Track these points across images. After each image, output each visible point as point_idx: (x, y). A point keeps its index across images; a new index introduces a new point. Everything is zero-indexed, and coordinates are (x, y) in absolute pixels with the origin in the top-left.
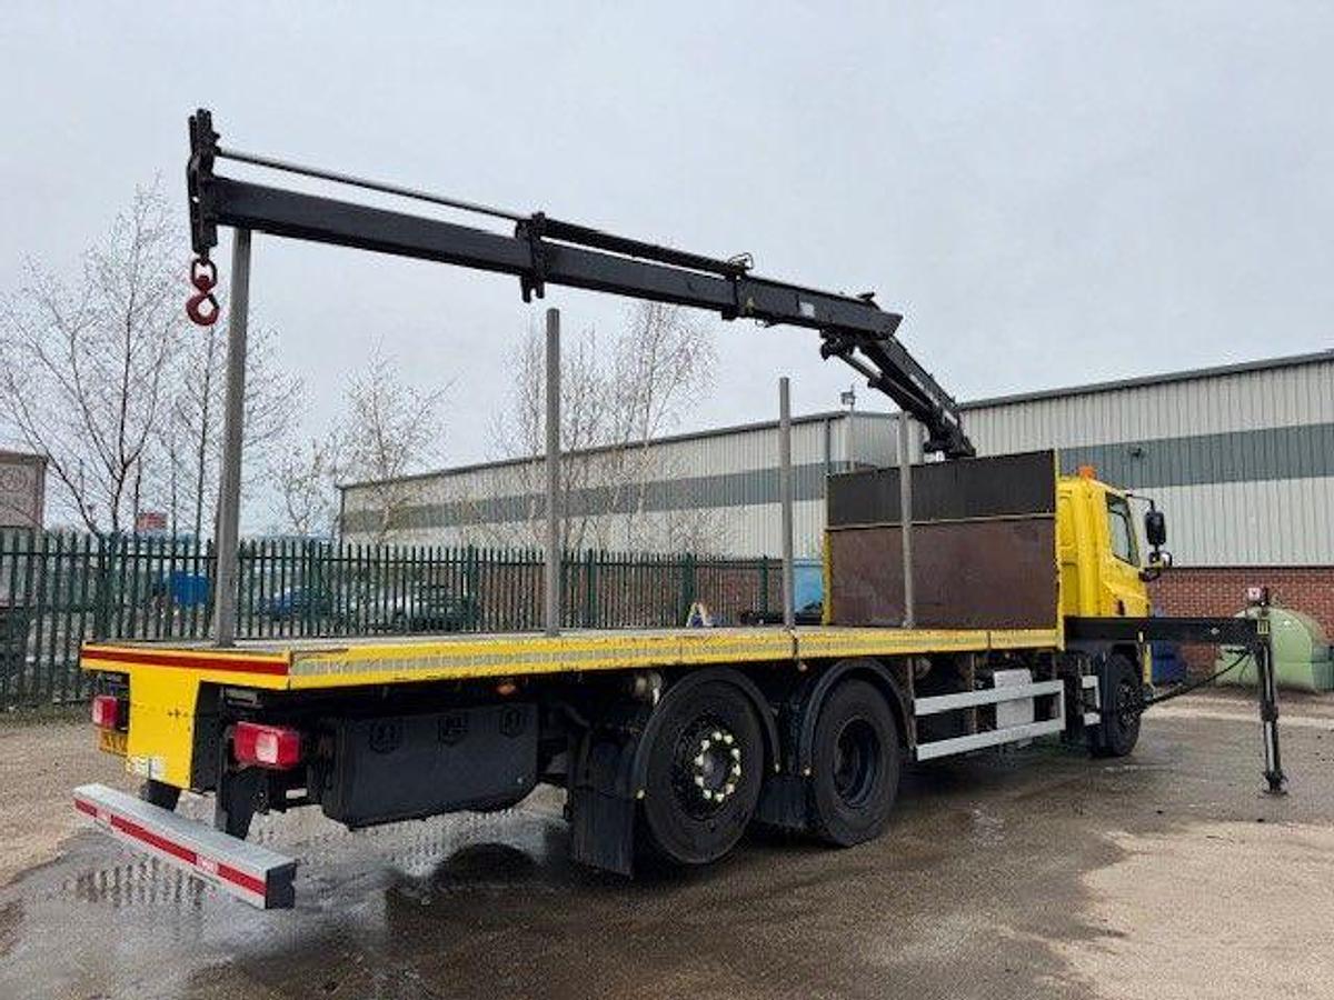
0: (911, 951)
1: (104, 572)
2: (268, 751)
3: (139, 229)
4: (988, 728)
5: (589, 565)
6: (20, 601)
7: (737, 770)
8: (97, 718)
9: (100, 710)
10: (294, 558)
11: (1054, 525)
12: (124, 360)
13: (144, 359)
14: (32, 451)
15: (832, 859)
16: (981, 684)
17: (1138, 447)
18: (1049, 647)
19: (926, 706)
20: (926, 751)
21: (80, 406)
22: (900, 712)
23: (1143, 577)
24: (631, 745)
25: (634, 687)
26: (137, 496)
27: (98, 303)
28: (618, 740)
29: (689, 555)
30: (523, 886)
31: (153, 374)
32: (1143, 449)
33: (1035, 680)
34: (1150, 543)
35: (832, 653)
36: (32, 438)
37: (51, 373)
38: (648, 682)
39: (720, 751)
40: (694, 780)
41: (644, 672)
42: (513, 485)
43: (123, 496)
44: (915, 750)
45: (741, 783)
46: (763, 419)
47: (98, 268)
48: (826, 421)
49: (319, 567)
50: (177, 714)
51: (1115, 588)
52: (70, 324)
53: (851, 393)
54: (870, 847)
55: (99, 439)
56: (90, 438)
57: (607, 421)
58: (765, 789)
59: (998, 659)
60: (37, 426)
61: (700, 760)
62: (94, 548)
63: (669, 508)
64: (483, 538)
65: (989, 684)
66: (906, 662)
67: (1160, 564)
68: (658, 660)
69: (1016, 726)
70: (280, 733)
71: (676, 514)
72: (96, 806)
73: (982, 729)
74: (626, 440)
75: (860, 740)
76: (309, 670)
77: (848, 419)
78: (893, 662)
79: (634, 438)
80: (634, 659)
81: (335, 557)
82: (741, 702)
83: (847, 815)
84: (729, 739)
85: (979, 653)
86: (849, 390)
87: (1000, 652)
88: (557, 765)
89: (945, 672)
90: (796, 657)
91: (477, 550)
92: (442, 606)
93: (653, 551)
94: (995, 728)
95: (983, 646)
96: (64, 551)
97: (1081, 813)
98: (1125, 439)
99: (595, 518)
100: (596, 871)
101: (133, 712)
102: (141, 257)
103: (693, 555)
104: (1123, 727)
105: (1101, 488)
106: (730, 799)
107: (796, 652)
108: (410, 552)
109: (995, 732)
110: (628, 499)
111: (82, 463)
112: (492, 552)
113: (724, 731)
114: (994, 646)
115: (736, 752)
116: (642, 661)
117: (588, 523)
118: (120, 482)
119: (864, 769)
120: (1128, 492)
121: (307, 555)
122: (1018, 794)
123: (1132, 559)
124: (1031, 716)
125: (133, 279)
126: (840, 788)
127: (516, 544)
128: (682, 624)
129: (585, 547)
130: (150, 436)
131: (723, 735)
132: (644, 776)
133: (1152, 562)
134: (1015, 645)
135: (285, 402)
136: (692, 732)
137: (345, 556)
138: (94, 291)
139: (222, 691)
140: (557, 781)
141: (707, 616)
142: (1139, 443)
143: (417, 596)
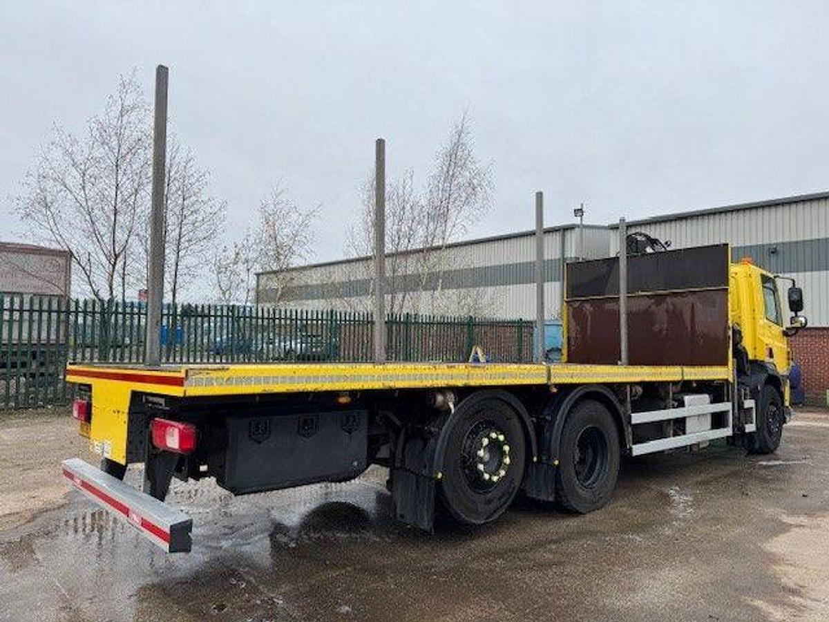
0: (637, 598)
1: (105, 323)
2: (173, 441)
3: (123, 104)
4: (681, 433)
5: (406, 323)
6: (53, 340)
7: (507, 460)
8: (75, 414)
9: (77, 408)
10: (222, 316)
11: (727, 295)
12: (114, 188)
13: (127, 188)
14: (58, 247)
15: (572, 523)
16: (676, 404)
17: (774, 246)
18: (722, 380)
19: (638, 418)
20: (638, 450)
21: (88, 217)
22: (620, 422)
23: (785, 334)
24: (432, 441)
25: (435, 401)
26: (124, 274)
27: (99, 152)
28: (425, 437)
29: (471, 317)
30: (358, 536)
31: (133, 197)
32: (778, 248)
33: (712, 402)
34: (791, 310)
35: (575, 380)
36: (59, 238)
37: (70, 196)
38: (444, 398)
39: (495, 446)
40: (476, 467)
41: (442, 390)
42: (360, 273)
43: (116, 275)
44: (631, 449)
45: (509, 469)
46: (524, 230)
47: (97, 129)
48: (562, 230)
49: (238, 322)
50: (119, 412)
51: (767, 340)
52: (83, 167)
53: (581, 210)
54: (598, 515)
55: (100, 239)
56: (95, 239)
57: (421, 232)
58: (526, 475)
59: (689, 387)
60: (61, 230)
61: (481, 453)
62: (98, 309)
63: (458, 287)
64: (340, 306)
65: (681, 404)
66: (626, 389)
67: (798, 325)
68: (452, 382)
69: (699, 433)
70: (181, 426)
71: (463, 291)
72: (73, 473)
73: (675, 434)
74: (432, 245)
75: (592, 442)
76: (199, 383)
77: (577, 229)
78: (617, 388)
79: (438, 242)
80: (435, 382)
81: (247, 315)
82: (510, 413)
83: (582, 493)
84: (501, 438)
85: (675, 383)
86: (579, 208)
87: (690, 382)
88: (384, 452)
89: (653, 395)
90: (549, 383)
91: (336, 313)
92: (314, 347)
93: (447, 315)
94: (684, 433)
95: (678, 378)
96: (80, 310)
97: (747, 495)
98: (766, 242)
99: (411, 293)
100: (409, 527)
101: (94, 411)
102: (124, 122)
103: (474, 317)
104: (770, 434)
105: (757, 271)
106: (501, 480)
107: (549, 378)
108: (294, 313)
109: (685, 436)
110: (431, 282)
111: (89, 254)
112: (346, 314)
113: (498, 433)
114: (686, 378)
115: (506, 448)
116: (441, 383)
117: (407, 296)
118: (114, 266)
119: (595, 461)
120: (776, 275)
121: (230, 314)
122: (699, 479)
123: (778, 322)
124: (709, 427)
125: (119, 136)
126: (577, 474)
127: (360, 309)
128: (466, 360)
129: (405, 311)
130: (132, 237)
131: (497, 435)
132: (441, 463)
133: (791, 323)
134: (700, 378)
135: (215, 216)
136: (476, 433)
137: (254, 315)
138: (96, 144)
139: (144, 397)
140: (383, 462)
141: (483, 355)
142: (777, 244)
143: (299, 341)
